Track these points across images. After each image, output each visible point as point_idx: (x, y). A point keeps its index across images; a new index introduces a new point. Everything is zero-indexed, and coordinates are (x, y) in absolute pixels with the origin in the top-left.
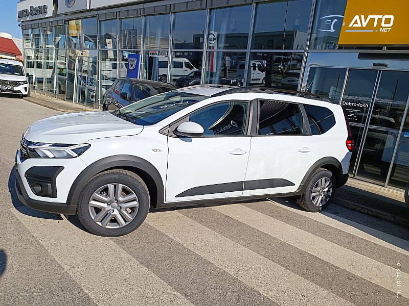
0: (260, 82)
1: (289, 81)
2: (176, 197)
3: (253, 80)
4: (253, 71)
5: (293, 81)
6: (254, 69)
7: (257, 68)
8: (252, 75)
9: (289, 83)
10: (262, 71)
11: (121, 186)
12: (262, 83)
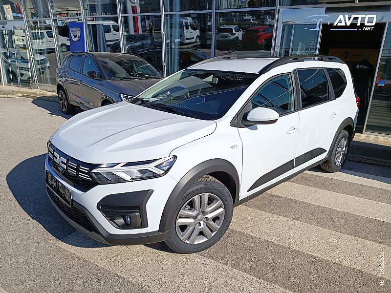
0: (194, 40)
1: (222, 37)
2: (248, 191)
3: (187, 39)
4: (186, 31)
5: (226, 37)
6: (187, 28)
7: (189, 27)
8: (185, 34)
9: (222, 39)
10: (195, 29)
11: (207, 195)
12: (196, 42)
